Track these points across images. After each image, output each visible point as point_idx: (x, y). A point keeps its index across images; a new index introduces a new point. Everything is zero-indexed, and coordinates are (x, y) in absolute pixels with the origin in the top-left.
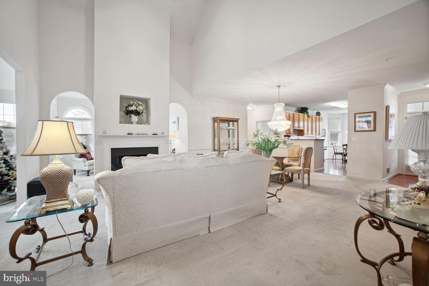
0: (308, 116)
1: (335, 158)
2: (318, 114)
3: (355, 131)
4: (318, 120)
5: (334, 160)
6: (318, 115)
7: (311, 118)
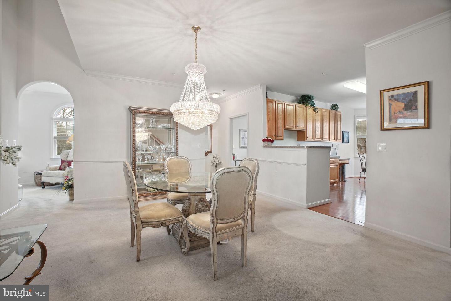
0: (315, 110)
1: (363, 175)
2: (334, 108)
3: (382, 130)
4: (333, 116)
5: (362, 180)
6: (334, 110)
7: (319, 113)
